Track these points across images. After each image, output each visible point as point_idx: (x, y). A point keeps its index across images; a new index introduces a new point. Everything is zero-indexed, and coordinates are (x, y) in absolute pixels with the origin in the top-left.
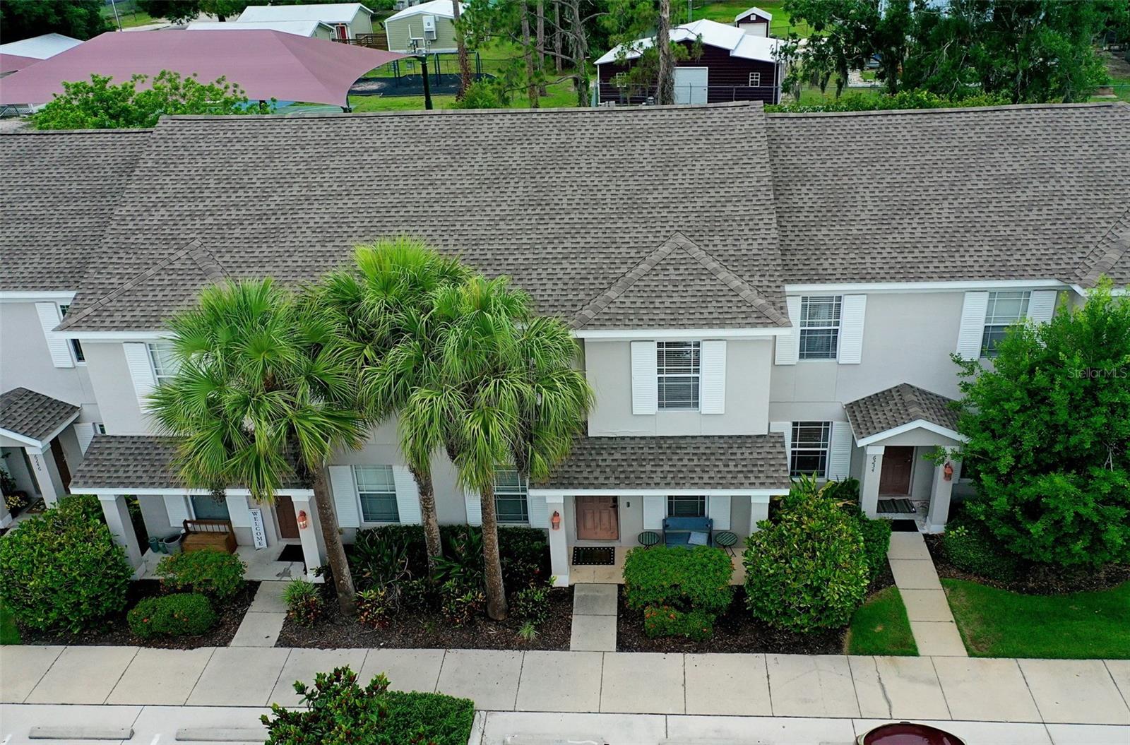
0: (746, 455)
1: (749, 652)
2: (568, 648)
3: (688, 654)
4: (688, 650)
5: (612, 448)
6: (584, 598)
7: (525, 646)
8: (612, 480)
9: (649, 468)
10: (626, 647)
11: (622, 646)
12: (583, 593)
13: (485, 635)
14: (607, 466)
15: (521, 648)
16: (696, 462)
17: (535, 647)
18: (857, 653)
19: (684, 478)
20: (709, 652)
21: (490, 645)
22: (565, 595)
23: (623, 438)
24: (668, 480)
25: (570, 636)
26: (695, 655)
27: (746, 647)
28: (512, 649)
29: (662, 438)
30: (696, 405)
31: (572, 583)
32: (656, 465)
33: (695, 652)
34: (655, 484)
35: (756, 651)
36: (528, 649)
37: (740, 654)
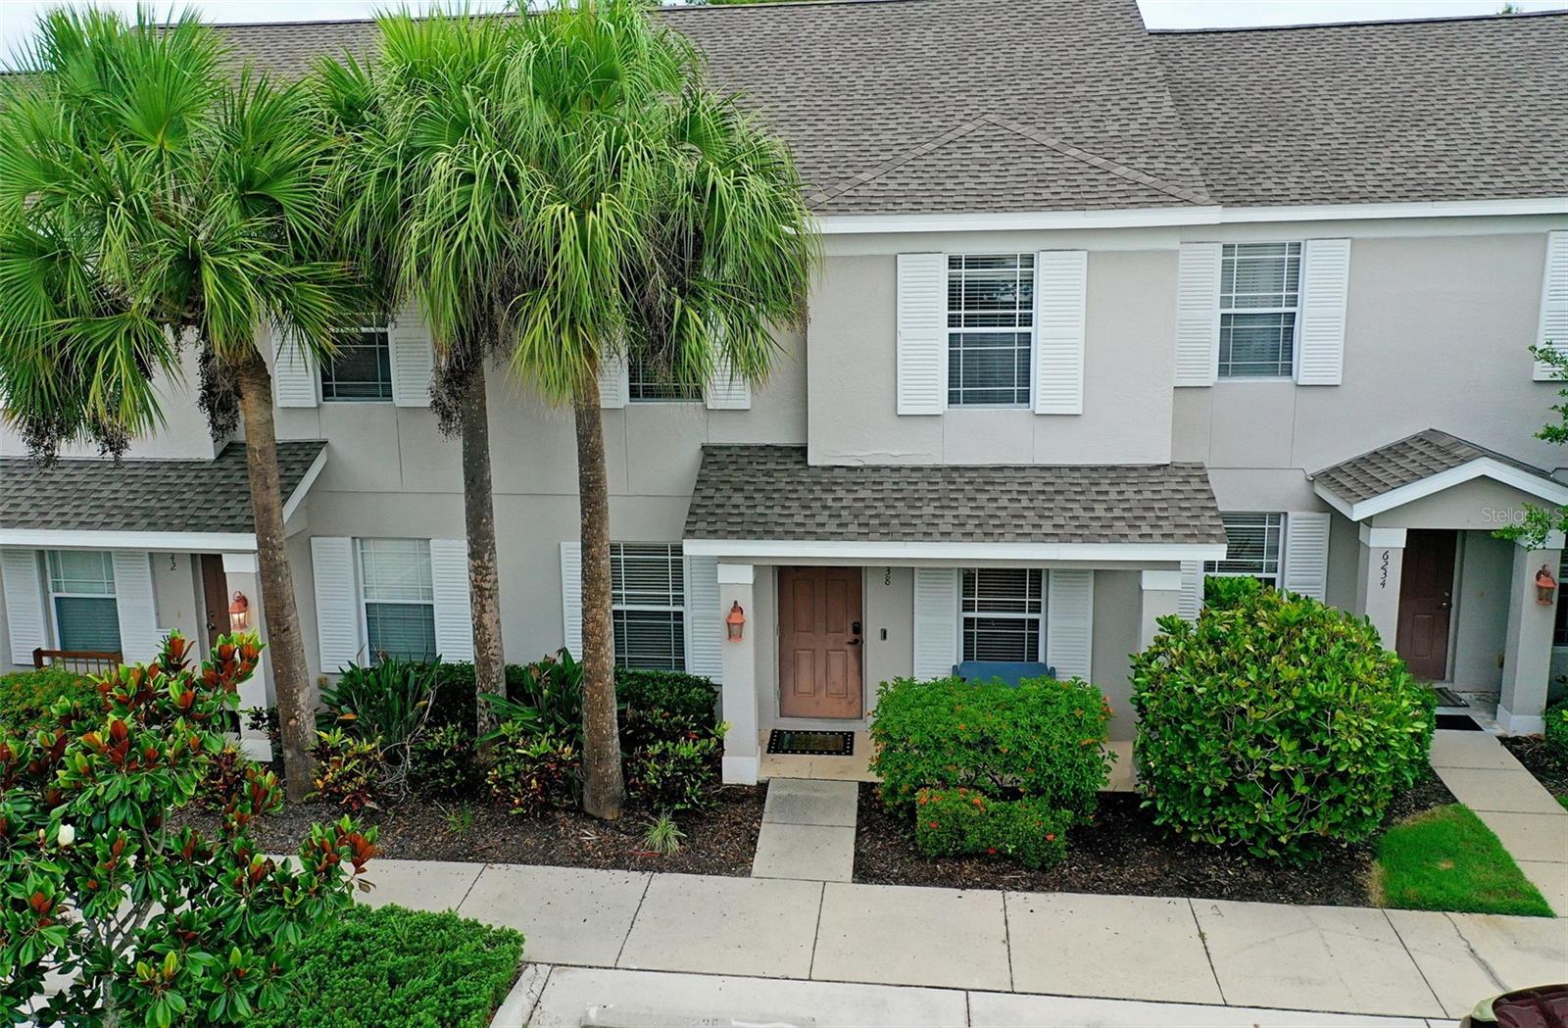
0: (1129, 495)
1: (1152, 894)
2: (747, 873)
3: (1013, 893)
4: (1013, 886)
5: (855, 483)
6: (787, 802)
7: (655, 863)
8: (853, 528)
9: (928, 510)
10: (875, 875)
11: (864, 873)
12: (784, 793)
13: (573, 843)
14: (842, 507)
15: (645, 867)
16: (1025, 503)
17: (676, 867)
18: (1403, 904)
19: (1002, 526)
20: (1060, 890)
21: (580, 859)
22: (747, 796)
23: (876, 469)
24: (969, 528)
25: (752, 854)
26: (1029, 894)
27: (1144, 885)
28: (627, 868)
29: (955, 469)
30: (1025, 397)
31: (763, 777)
32: (942, 507)
33: (1030, 889)
34: (942, 534)
35: (1167, 892)
36: (661, 871)
37: (1131, 897)
